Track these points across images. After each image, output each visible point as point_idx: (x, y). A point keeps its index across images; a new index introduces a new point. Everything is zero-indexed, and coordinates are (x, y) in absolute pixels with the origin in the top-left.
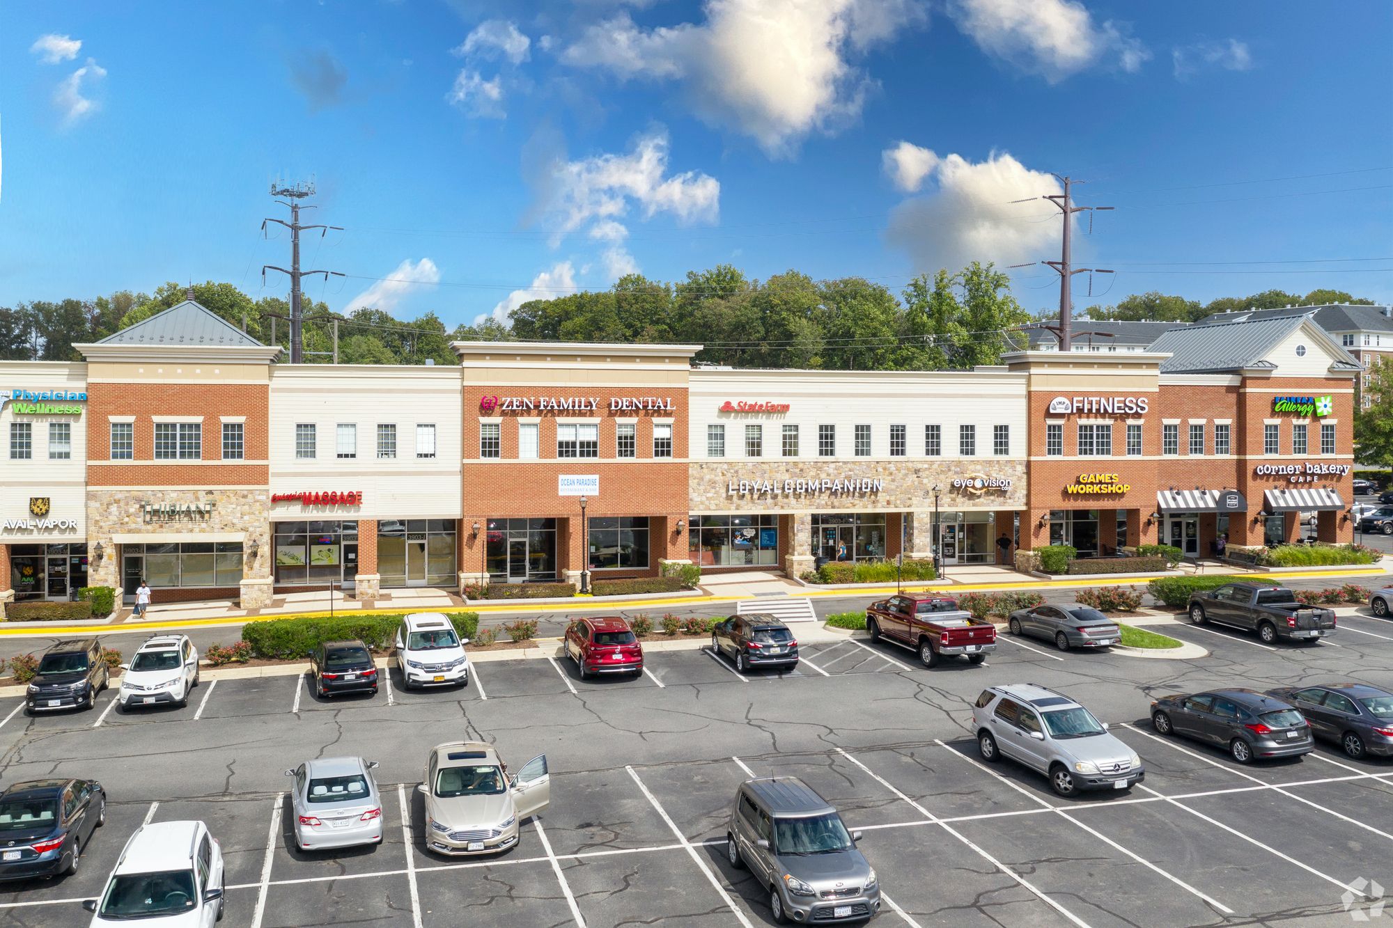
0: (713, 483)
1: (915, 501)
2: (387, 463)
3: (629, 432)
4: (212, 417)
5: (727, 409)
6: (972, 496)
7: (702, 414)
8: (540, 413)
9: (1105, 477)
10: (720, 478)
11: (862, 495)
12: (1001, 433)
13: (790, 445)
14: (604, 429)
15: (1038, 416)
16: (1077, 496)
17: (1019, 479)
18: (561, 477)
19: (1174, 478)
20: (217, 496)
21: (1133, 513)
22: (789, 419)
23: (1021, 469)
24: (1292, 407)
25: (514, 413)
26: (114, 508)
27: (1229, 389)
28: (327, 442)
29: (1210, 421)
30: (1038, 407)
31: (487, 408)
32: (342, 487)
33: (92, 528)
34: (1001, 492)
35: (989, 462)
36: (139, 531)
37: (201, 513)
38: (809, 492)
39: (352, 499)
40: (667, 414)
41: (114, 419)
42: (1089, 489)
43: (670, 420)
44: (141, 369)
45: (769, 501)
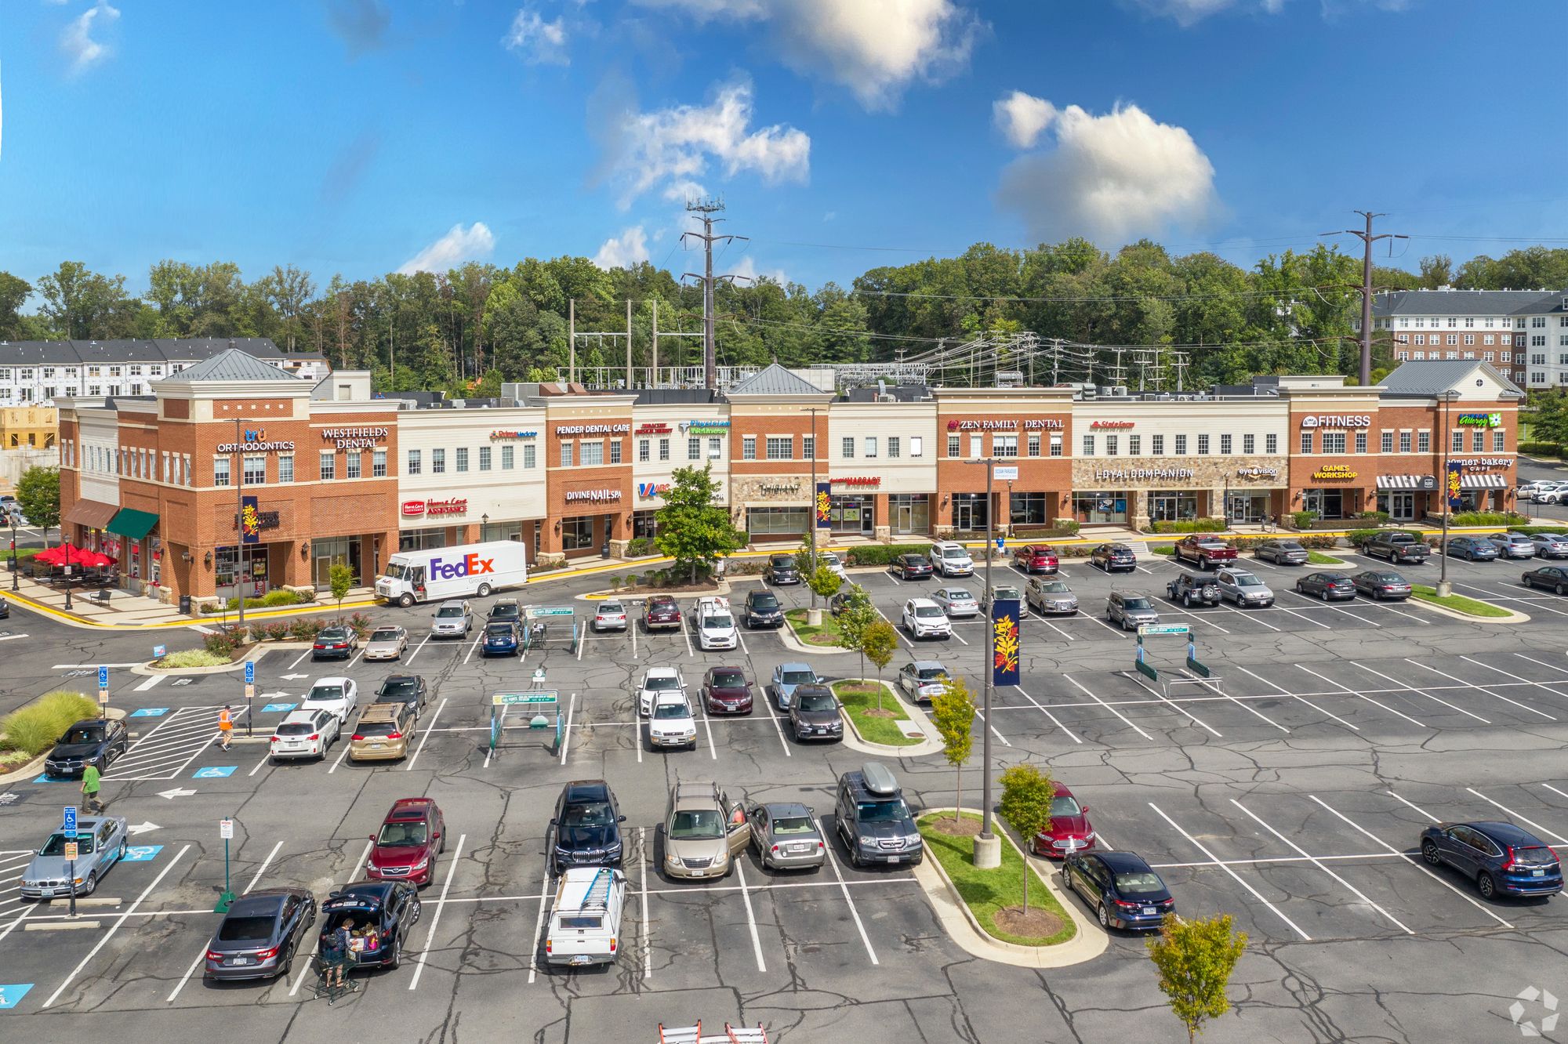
0: (1086, 472)
1: (1214, 482)
2: (894, 461)
3: (1035, 440)
4: (798, 435)
5: (1095, 426)
6: (1251, 480)
7: (1080, 429)
8: (983, 430)
9: (1340, 468)
10: (1091, 468)
11: (1180, 479)
12: (1271, 440)
13: (1135, 447)
14: (1021, 440)
15: (1295, 429)
16: (1321, 480)
17: (1283, 468)
18: (996, 468)
19: (1389, 467)
20: (801, 480)
21: (1361, 490)
22: (1134, 431)
23: (1284, 462)
24: (1472, 421)
25: (968, 430)
26: (745, 487)
27: (1429, 409)
28: (860, 448)
29: (1415, 430)
30: (1295, 422)
31: (952, 427)
32: (869, 474)
33: (734, 499)
34: (1270, 478)
35: (1263, 458)
36: (758, 500)
37: (792, 489)
38: (1147, 478)
39: (875, 482)
40: (1059, 430)
41: (745, 436)
42: (1329, 475)
43: (1061, 433)
44: (760, 408)
45: (1121, 482)
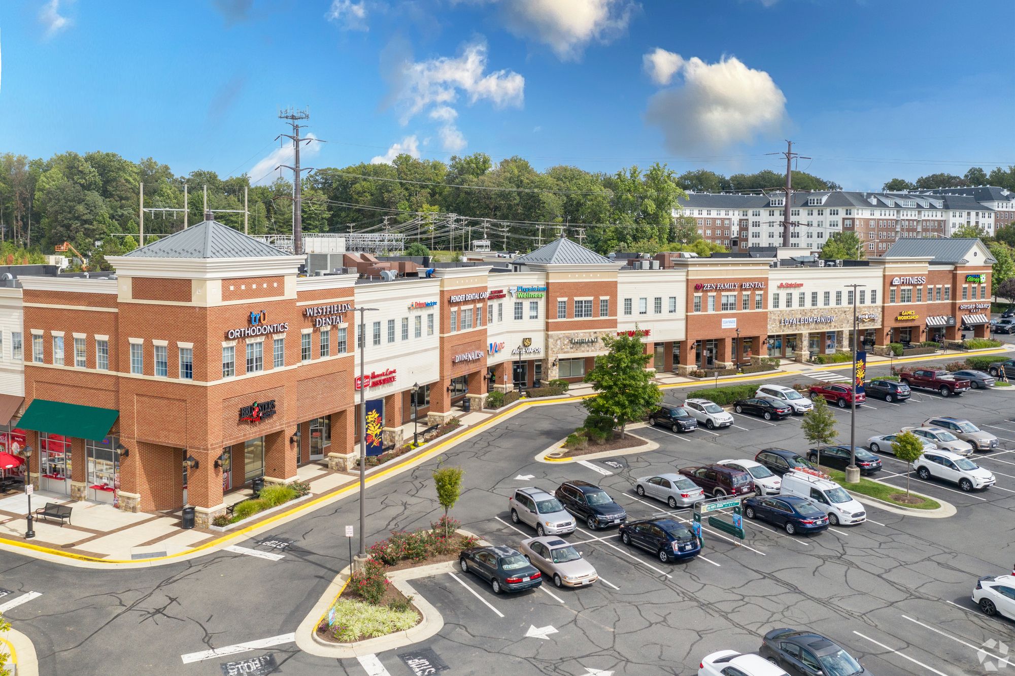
0: (775, 320)
1: (844, 325)
2: (658, 316)
3: (747, 298)
4: (597, 297)
5: (781, 286)
6: (865, 322)
7: (772, 288)
9: (910, 312)
10: (777, 318)
12: (874, 294)
13: (802, 302)
14: (738, 297)
15: (887, 285)
16: (901, 321)
17: (880, 314)
18: (723, 320)
19: (932, 311)
20: (598, 334)
21: (918, 327)
22: (803, 289)
23: (880, 309)
24: (972, 279)
26: (559, 342)
27: (950, 271)
28: (636, 307)
29: (943, 286)
30: (888, 282)
31: (696, 289)
32: (642, 328)
33: (550, 352)
34: (873, 320)
35: (869, 307)
37: (592, 342)
39: (646, 333)
40: (761, 289)
41: (560, 299)
42: (905, 318)
43: (762, 292)
45: (794, 327)
